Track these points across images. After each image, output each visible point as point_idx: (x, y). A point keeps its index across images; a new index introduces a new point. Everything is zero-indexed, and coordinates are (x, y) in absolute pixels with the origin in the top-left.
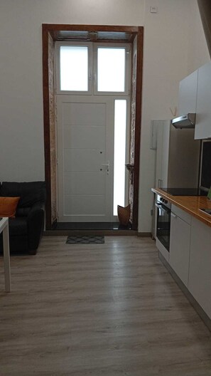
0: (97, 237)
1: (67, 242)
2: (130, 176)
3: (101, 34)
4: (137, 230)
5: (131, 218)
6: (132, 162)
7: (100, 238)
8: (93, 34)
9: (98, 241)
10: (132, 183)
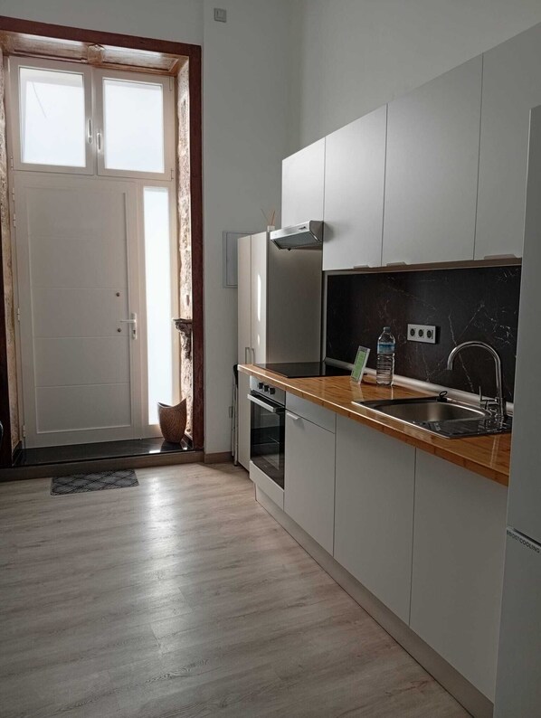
0: (119, 473)
1: (54, 491)
2: (183, 342)
3: (112, 51)
4: (203, 450)
5: (189, 425)
6: (187, 313)
7: (128, 474)
8: (96, 48)
9: (123, 482)
10: (188, 356)
